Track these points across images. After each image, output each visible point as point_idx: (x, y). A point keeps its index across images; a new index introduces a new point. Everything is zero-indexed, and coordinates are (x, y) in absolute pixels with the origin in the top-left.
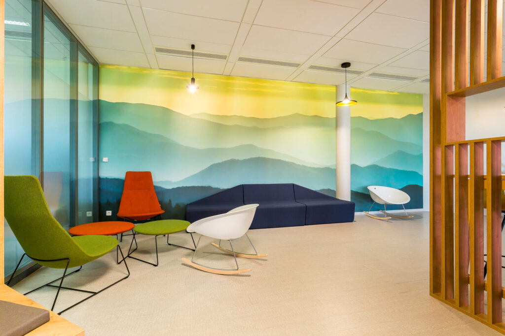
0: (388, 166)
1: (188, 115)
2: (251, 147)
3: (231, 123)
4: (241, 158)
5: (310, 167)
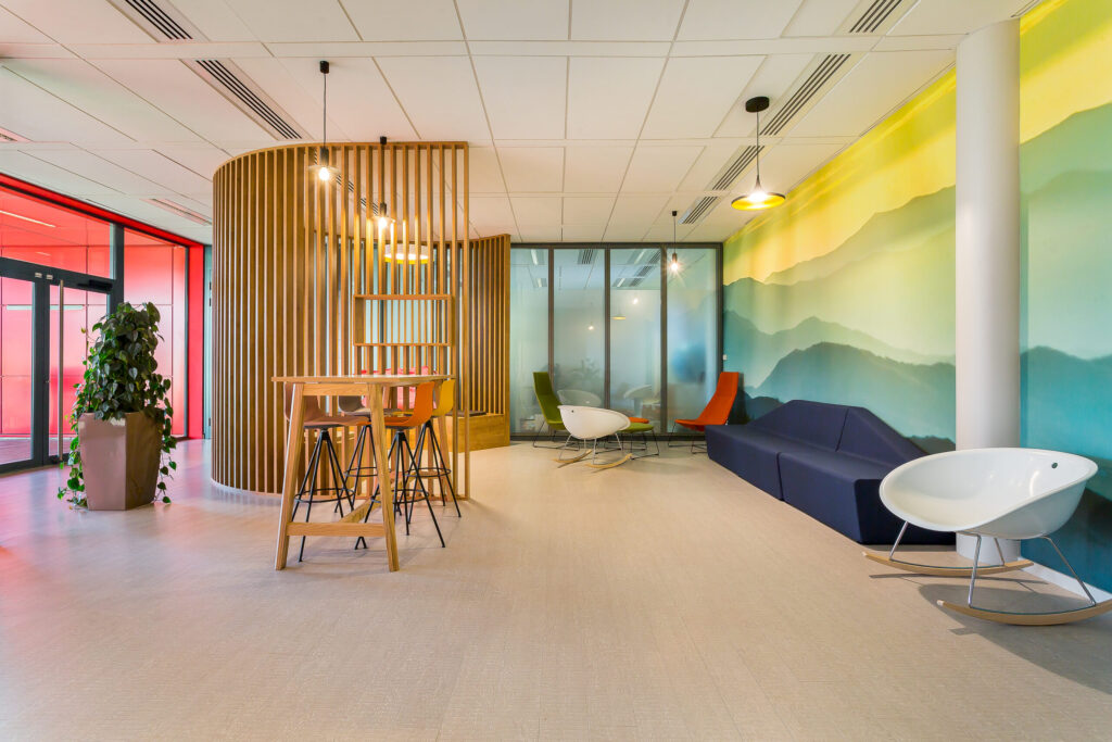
1: (762, 282)
5: (902, 363)
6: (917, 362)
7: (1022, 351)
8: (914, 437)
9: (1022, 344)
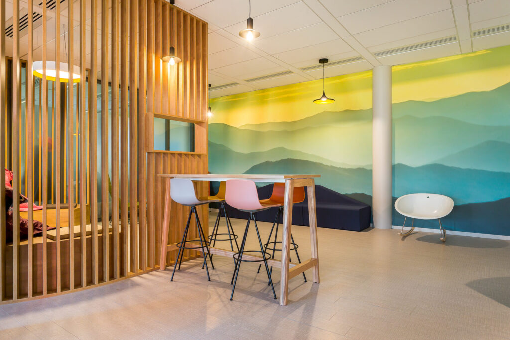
0: (464, 166)
1: (237, 127)
2: (282, 150)
3: (266, 130)
4: (274, 160)
5: (340, 168)
6: (347, 167)
7: (393, 164)
8: (346, 194)
9: (393, 162)
